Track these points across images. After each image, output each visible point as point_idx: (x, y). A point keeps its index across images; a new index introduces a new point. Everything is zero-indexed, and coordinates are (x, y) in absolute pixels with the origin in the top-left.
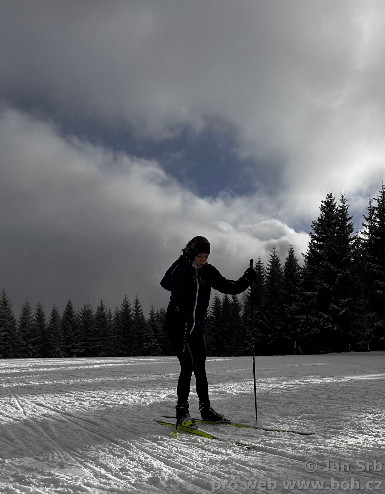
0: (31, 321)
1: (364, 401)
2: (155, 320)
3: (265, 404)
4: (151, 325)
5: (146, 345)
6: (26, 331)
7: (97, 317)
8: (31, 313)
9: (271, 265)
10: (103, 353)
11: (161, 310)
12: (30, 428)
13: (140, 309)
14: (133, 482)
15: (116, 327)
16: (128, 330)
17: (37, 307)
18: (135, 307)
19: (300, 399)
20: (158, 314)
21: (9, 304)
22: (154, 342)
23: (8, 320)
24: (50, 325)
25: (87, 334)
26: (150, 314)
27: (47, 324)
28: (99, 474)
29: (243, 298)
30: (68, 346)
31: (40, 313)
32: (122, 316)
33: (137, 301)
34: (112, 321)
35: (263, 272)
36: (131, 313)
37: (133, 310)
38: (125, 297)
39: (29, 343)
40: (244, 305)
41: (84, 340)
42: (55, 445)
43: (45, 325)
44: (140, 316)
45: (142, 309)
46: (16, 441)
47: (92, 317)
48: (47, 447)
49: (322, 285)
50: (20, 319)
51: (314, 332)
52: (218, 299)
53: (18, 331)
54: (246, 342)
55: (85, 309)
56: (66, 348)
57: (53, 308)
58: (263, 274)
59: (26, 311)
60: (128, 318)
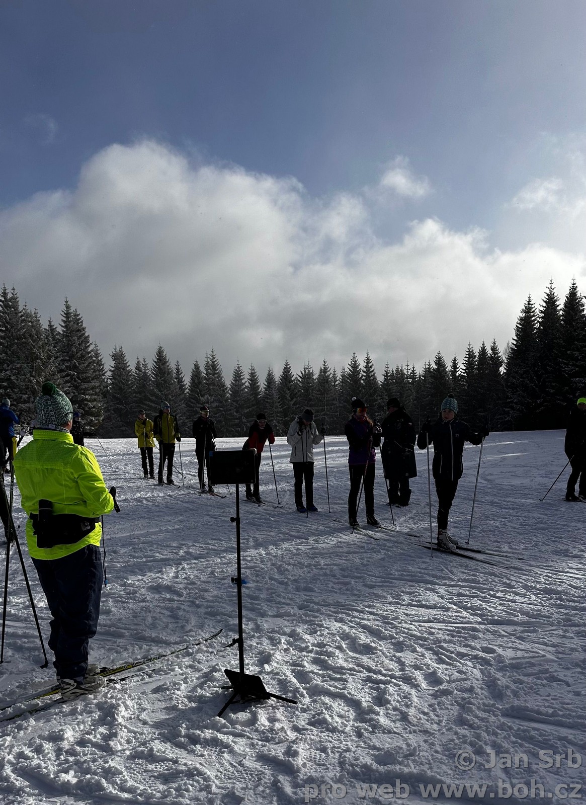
0: (244, 389)
2: (391, 383)
4: (385, 389)
6: (238, 401)
7: (319, 382)
8: (244, 379)
9: (545, 305)
11: (397, 369)
13: (372, 370)
15: (342, 392)
17: (250, 372)
18: (366, 367)
20: (394, 374)
21: (218, 368)
23: (218, 388)
24: (265, 393)
26: (384, 375)
27: (262, 391)
31: (254, 379)
32: (349, 379)
33: (368, 359)
34: (337, 385)
35: (533, 316)
36: (360, 375)
37: (364, 371)
38: (353, 355)
43: (259, 393)
44: (372, 378)
47: (314, 382)
50: (231, 386)
52: (472, 352)
53: (230, 400)
55: (305, 372)
57: (268, 371)
58: (533, 319)
59: (238, 375)
60: (357, 381)
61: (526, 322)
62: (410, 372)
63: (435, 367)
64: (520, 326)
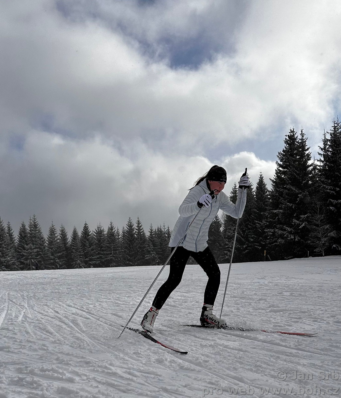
0: (57, 240)
1: (318, 297)
2: (154, 237)
3: (241, 301)
4: (151, 240)
5: (147, 257)
6: (53, 248)
7: (108, 235)
8: (56, 233)
10: (114, 264)
11: (158, 228)
12: (64, 324)
13: (141, 228)
14: (144, 362)
15: (123, 243)
16: (133, 245)
17: (61, 229)
19: (268, 296)
20: (156, 231)
21: (38, 227)
22: (153, 254)
23: (39, 240)
24: (72, 243)
25: (100, 249)
26: (150, 232)
27: (69, 242)
28: (118, 357)
29: (223, 217)
30: (87, 259)
31: (63, 234)
32: (127, 234)
33: (138, 221)
34: (120, 238)
36: (134, 232)
37: (136, 229)
38: (129, 219)
39: (56, 257)
40: (223, 223)
41: (99, 254)
42: (84, 336)
43: (68, 243)
44: (142, 233)
45: (143, 228)
46: (55, 334)
47: (104, 236)
48: (78, 338)
49: (286, 204)
50: (48, 239)
51: (279, 242)
53: (47, 248)
54: (225, 252)
55: (98, 230)
56: (85, 261)
57: (73, 229)
59: (52, 232)
60: (132, 235)
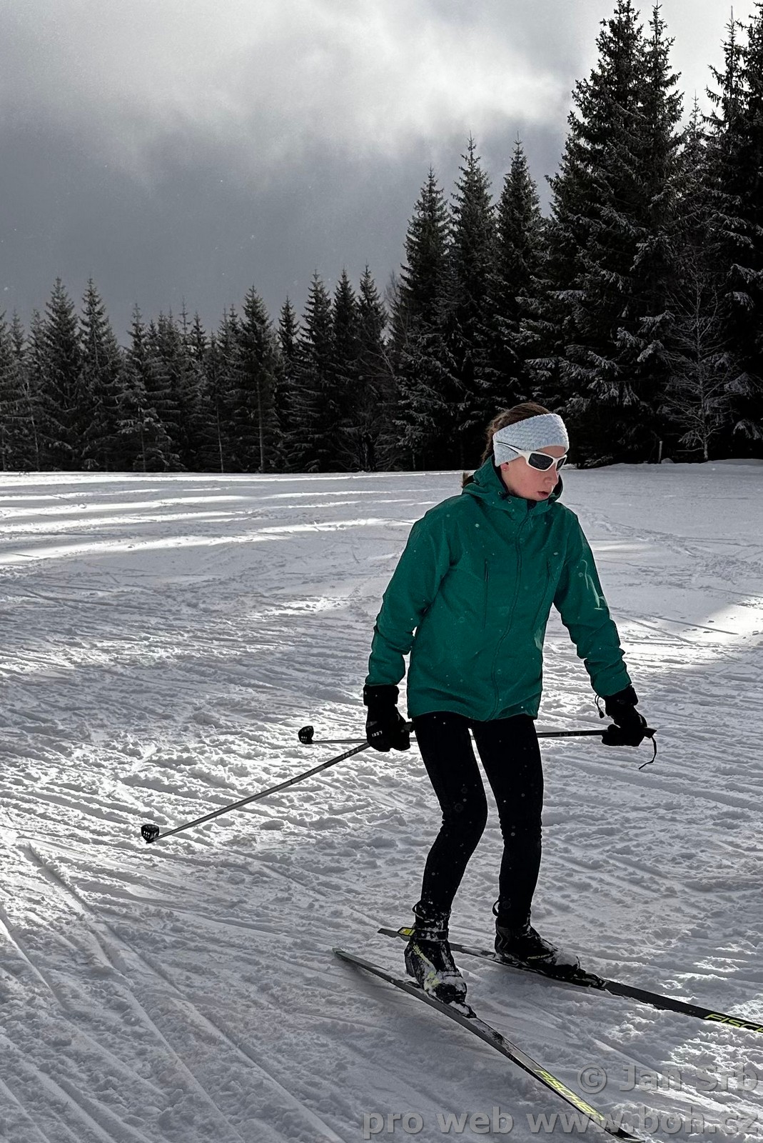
2: (149, 352)
4: (138, 366)
9: (462, 196)
13: (101, 320)
15: (38, 370)
16: (73, 382)
18: (89, 313)
20: (154, 333)
22: (149, 417)
26: (131, 334)
29: (390, 294)
32: (51, 340)
33: (92, 293)
34: (24, 351)
35: (441, 218)
36: (78, 331)
38: (55, 284)
40: (391, 316)
44: (104, 338)
45: (109, 320)
49: (596, 274)
52: (321, 291)
54: (398, 421)
58: (441, 224)
60: (69, 345)
61: (427, 230)
62: (190, 328)
63: (246, 320)
64: (414, 239)
